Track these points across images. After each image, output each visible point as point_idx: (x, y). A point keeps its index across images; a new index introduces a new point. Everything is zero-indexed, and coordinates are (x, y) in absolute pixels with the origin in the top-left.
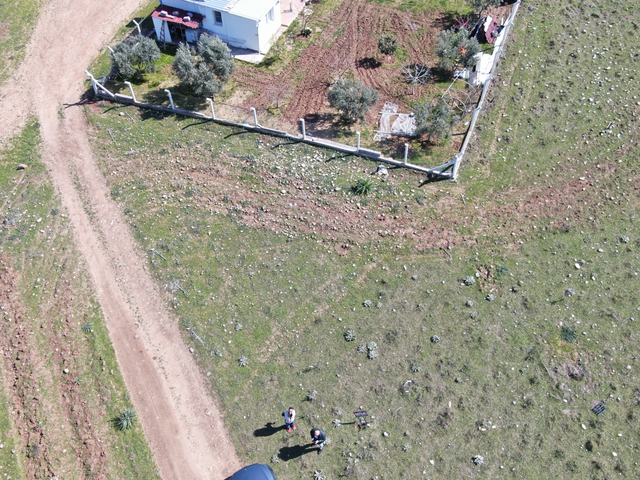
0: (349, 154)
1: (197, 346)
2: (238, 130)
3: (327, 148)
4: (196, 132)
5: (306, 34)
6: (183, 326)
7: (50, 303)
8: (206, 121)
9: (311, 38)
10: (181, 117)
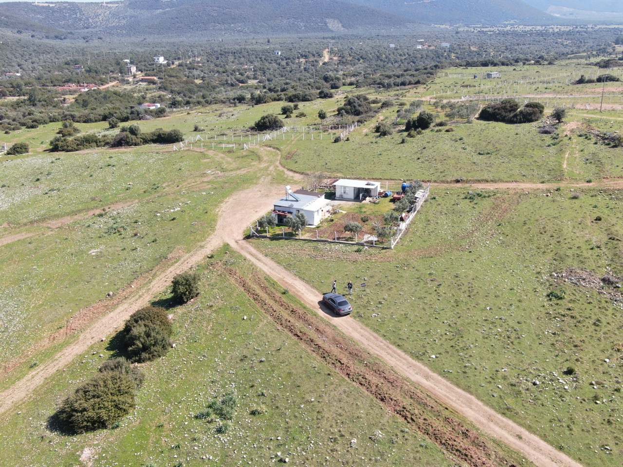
0: (354, 244)
1: (306, 280)
2: (310, 241)
3: (345, 243)
4: (293, 243)
5: (332, 220)
6: (300, 278)
7: (251, 275)
8: (296, 239)
9: (334, 222)
10: (286, 239)
